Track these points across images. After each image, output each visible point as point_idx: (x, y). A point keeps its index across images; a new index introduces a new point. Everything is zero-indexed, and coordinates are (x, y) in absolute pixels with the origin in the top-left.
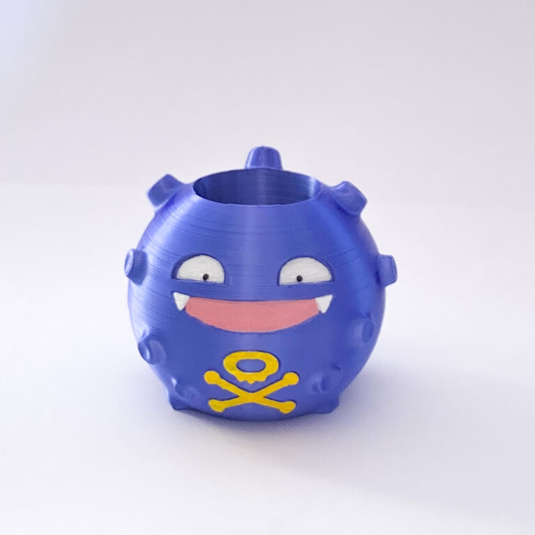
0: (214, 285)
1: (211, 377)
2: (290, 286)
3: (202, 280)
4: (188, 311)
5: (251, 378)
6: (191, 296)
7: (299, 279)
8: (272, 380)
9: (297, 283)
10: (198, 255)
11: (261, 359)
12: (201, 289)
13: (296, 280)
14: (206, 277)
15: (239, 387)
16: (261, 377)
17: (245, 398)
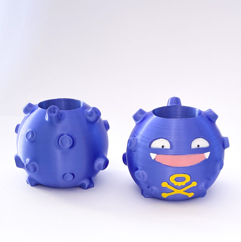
0: (166, 149)
1: (164, 184)
2: (195, 149)
3: (161, 148)
4: (156, 160)
5: (180, 184)
6: (157, 154)
7: (198, 146)
8: (187, 184)
9: (198, 148)
10: (159, 138)
11: (184, 177)
12: (161, 151)
13: (197, 146)
14: (163, 147)
15: (174, 188)
16: (183, 183)
17: (177, 192)
